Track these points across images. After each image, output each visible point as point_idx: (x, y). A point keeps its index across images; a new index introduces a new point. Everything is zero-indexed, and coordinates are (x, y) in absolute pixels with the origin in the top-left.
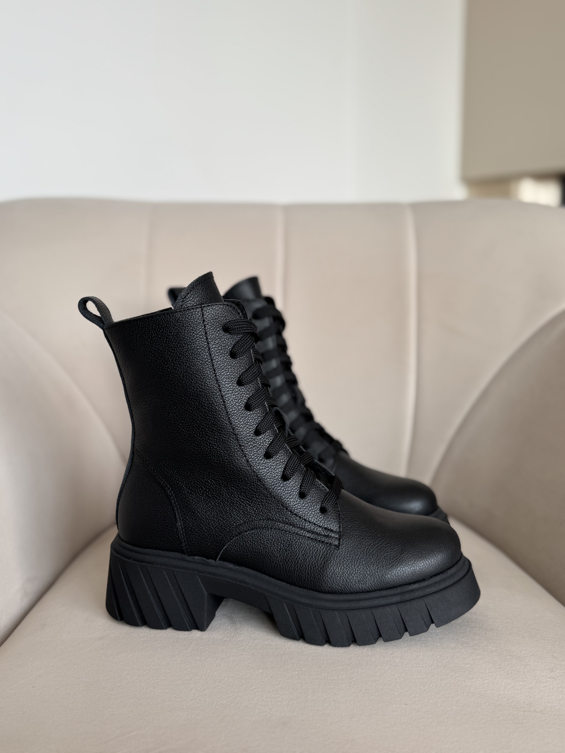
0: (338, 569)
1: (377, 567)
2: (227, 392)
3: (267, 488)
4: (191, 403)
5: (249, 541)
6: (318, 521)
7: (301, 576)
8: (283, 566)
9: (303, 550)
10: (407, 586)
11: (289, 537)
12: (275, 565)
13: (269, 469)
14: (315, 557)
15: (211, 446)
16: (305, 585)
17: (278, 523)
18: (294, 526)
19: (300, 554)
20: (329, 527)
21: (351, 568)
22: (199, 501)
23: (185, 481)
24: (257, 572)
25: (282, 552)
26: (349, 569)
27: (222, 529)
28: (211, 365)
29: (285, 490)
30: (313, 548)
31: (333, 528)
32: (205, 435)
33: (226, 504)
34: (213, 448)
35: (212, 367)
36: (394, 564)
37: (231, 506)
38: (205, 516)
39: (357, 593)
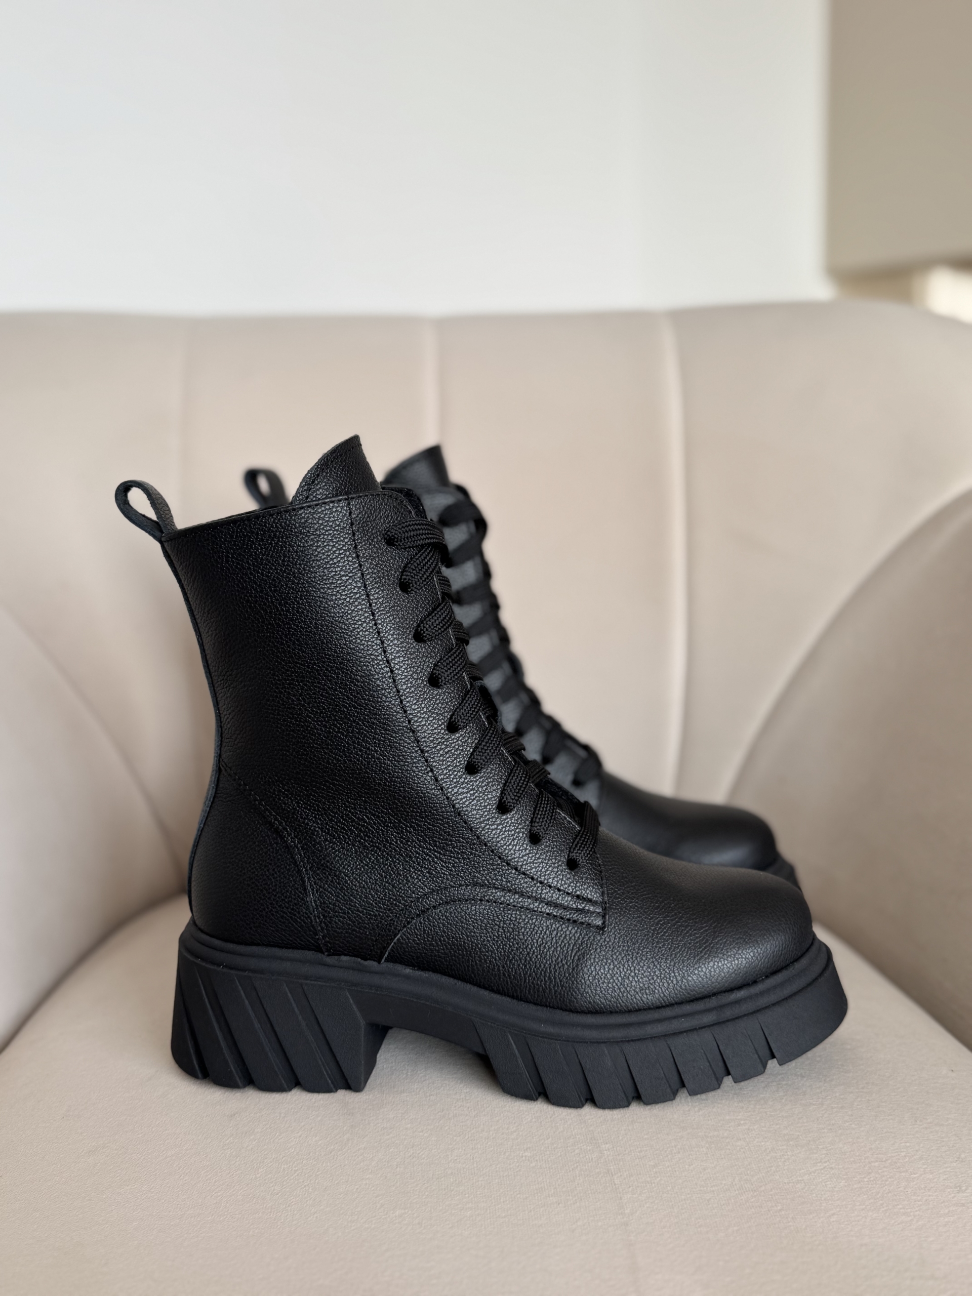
0: (604, 969)
1: (672, 964)
2: (397, 653)
3: (472, 827)
4: (331, 676)
5: (441, 925)
6: (565, 884)
7: (538, 984)
8: (503, 967)
9: (539, 937)
10: (727, 994)
11: (514, 916)
12: (489, 967)
13: (474, 793)
14: (561, 948)
15: (369, 754)
16: (544, 1000)
17: (494, 891)
18: (522, 895)
19: (534, 944)
20: (584, 895)
21: (626, 966)
22: (348, 855)
23: (320, 820)
24: (456, 981)
25: (502, 942)
26: (623, 969)
27: (391, 904)
28: (366, 605)
29: (504, 829)
30: (557, 934)
31: (591, 895)
32: (357, 733)
33: (398, 859)
34: (373, 756)
35: (369, 609)
36: (703, 956)
37: (407, 862)
38: (359, 882)
39: (640, 1010)
